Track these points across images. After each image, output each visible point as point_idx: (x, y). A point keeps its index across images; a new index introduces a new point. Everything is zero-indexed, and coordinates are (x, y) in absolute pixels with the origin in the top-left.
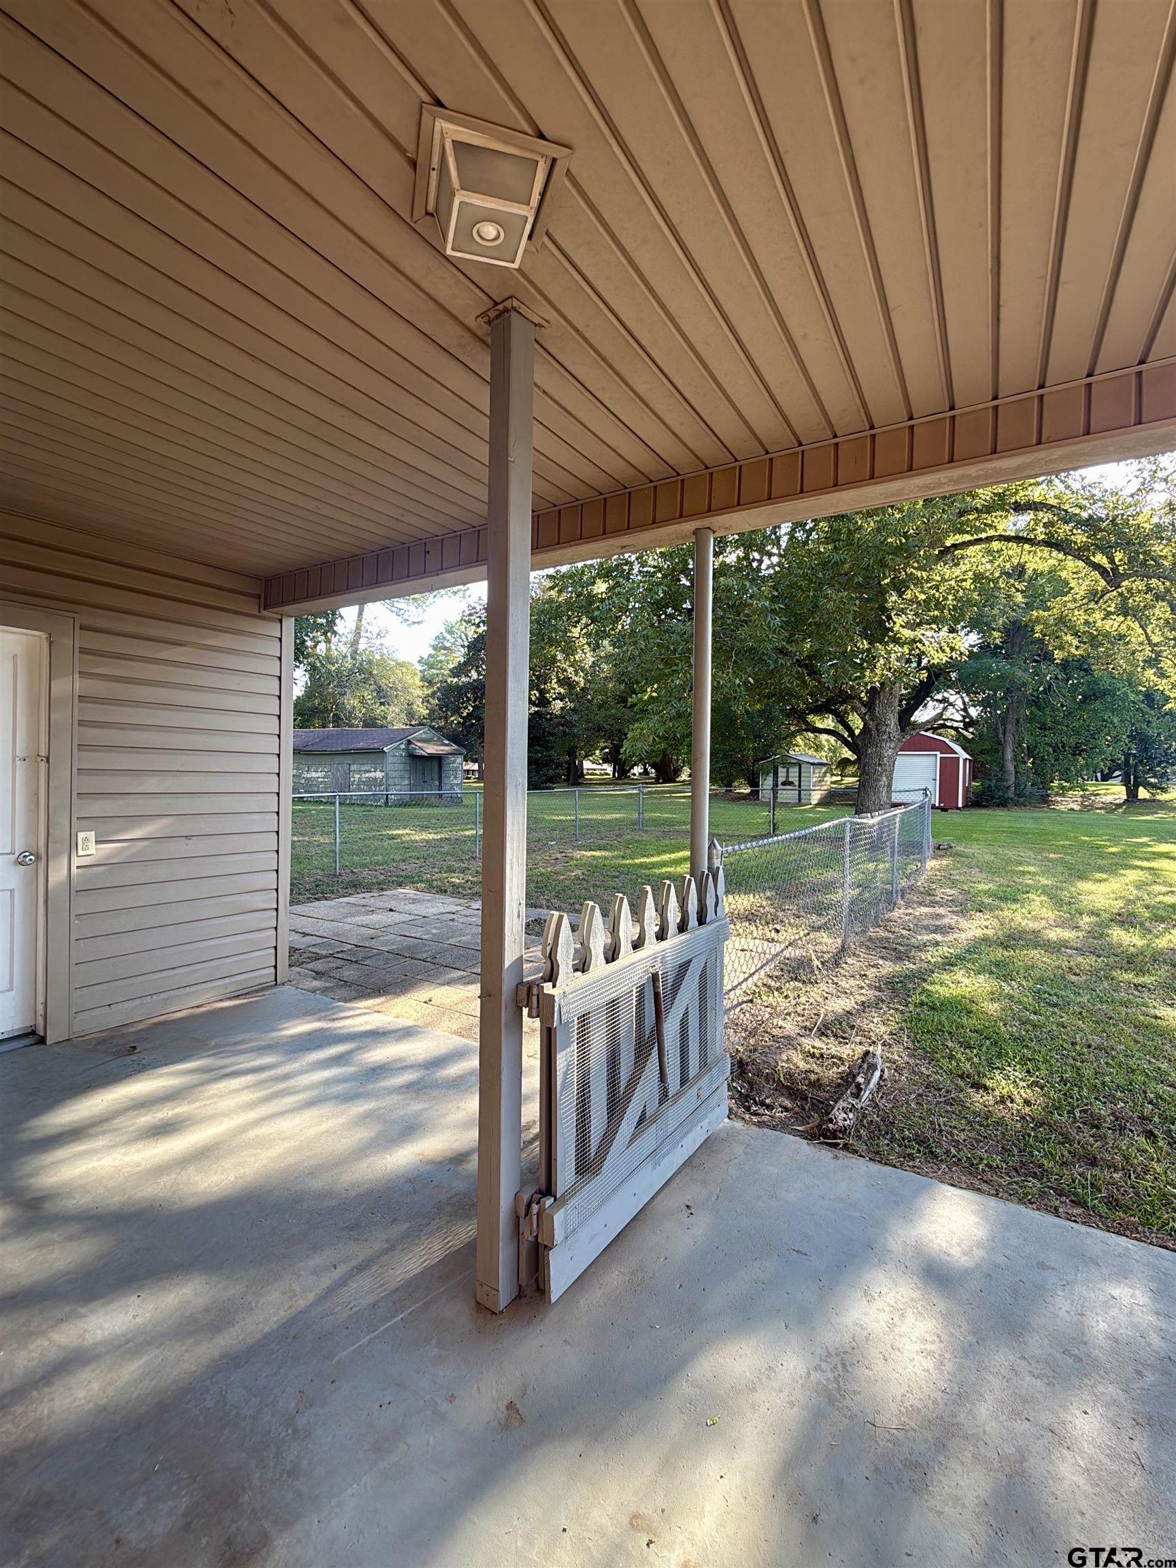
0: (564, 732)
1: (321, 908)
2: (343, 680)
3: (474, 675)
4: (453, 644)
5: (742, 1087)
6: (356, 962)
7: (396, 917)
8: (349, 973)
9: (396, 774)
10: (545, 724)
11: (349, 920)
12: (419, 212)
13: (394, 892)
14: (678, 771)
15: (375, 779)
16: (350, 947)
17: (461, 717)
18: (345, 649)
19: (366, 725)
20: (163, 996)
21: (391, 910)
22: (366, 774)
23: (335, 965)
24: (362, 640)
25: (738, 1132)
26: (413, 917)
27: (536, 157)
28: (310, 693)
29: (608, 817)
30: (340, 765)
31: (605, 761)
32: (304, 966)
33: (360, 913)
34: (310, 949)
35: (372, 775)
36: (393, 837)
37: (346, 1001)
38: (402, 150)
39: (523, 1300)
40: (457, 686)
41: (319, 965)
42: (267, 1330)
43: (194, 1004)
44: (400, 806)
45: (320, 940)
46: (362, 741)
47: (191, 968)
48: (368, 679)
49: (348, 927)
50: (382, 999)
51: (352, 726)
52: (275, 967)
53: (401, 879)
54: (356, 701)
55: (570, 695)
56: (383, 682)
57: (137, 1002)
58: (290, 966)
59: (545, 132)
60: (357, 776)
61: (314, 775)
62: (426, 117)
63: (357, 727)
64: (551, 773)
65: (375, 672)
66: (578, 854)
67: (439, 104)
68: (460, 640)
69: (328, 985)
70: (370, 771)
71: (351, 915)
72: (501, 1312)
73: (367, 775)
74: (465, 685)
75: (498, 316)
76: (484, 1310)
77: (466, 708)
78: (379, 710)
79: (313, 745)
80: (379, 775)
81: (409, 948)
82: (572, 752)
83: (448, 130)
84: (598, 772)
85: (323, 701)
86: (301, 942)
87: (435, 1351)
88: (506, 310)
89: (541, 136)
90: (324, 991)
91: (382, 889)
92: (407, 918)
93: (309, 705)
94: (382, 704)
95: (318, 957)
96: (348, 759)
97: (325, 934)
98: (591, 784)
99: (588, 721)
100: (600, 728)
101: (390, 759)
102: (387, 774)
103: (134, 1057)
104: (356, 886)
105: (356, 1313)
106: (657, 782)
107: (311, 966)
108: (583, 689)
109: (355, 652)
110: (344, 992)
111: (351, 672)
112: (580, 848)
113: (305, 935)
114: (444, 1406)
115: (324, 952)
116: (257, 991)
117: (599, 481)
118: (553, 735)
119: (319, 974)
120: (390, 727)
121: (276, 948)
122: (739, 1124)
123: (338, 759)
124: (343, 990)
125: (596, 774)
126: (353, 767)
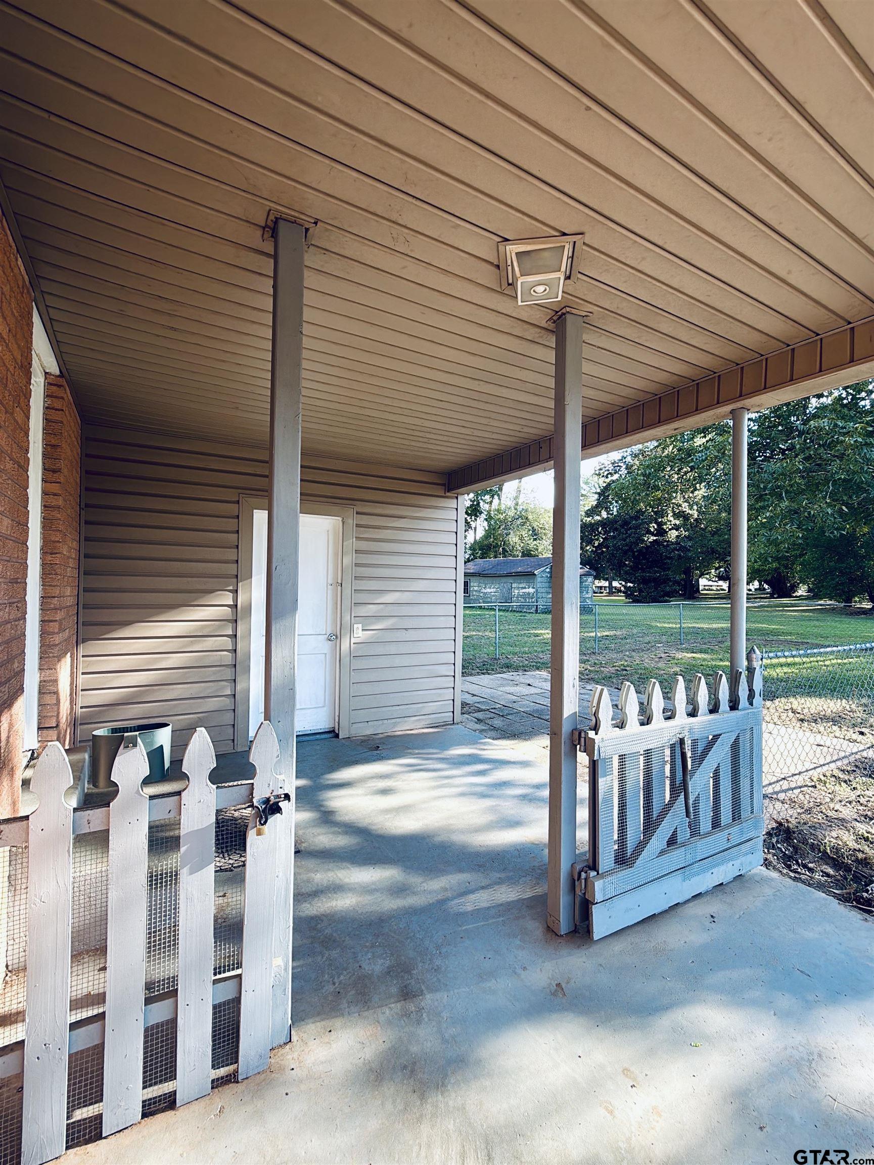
0: (679, 555)
1: (485, 679)
2: (507, 524)
3: (604, 514)
4: (589, 491)
5: (787, 849)
6: (502, 716)
7: (532, 690)
8: (498, 722)
9: (543, 590)
10: (662, 549)
11: (501, 689)
12: (505, 284)
13: (532, 673)
14: (794, 588)
15: (529, 594)
16: (500, 706)
17: (594, 547)
18: (510, 503)
19: (524, 555)
20: (393, 721)
21: (529, 685)
22: (521, 589)
23: (489, 716)
24: (522, 496)
25: (772, 879)
26: (543, 691)
27: (563, 244)
28: (488, 535)
29: (715, 626)
30: (505, 583)
31: (721, 578)
32: (471, 714)
33: (508, 685)
34: (476, 705)
35: (527, 590)
36: (537, 635)
37: (493, 739)
38: (491, 263)
39: (577, 935)
40: (591, 524)
41: (480, 715)
42: (431, 902)
43: (408, 728)
44: (546, 613)
45: (482, 700)
46: (521, 566)
47: (407, 706)
48: (526, 522)
49: (500, 693)
50: (516, 741)
51: (514, 556)
52: (453, 712)
53: (539, 664)
54: (517, 538)
55: (684, 525)
56: (535, 525)
57: (380, 722)
58: (463, 713)
59: (566, 232)
60: (516, 591)
61: (488, 590)
62: (501, 248)
63: (518, 556)
64: (668, 589)
65: (530, 517)
66: (679, 655)
67: (507, 240)
68: (594, 489)
69: (484, 728)
70: (525, 588)
71: (503, 685)
72: (562, 936)
73: (524, 590)
74: (598, 523)
75: (558, 319)
76: (551, 931)
77: (597, 540)
78: (532, 544)
79: (488, 570)
80: (531, 590)
81: (537, 711)
82: (688, 572)
83: (512, 249)
84: (714, 588)
85: (495, 539)
86: (469, 699)
87: (518, 942)
88: (564, 314)
89: (564, 234)
90: (481, 731)
91: (525, 671)
92: (539, 691)
93: (486, 542)
94: (535, 540)
95: (480, 710)
96: (510, 580)
97: (485, 696)
98: (706, 598)
99: (702, 547)
100: (713, 551)
101: (539, 579)
102: (537, 590)
103: (378, 752)
104: (508, 667)
105: (477, 909)
106: (772, 597)
107: (475, 715)
108: (696, 520)
109: (517, 504)
110: (493, 734)
111: (515, 519)
112: (682, 650)
113: (474, 695)
114: (519, 971)
115: (483, 708)
116: (443, 726)
117: (651, 388)
118: (670, 558)
119: (479, 721)
120: (540, 556)
121: (453, 700)
122: (774, 875)
123: (504, 580)
124: (492, 732)
125: (712, 590)
126: (514, 585)
